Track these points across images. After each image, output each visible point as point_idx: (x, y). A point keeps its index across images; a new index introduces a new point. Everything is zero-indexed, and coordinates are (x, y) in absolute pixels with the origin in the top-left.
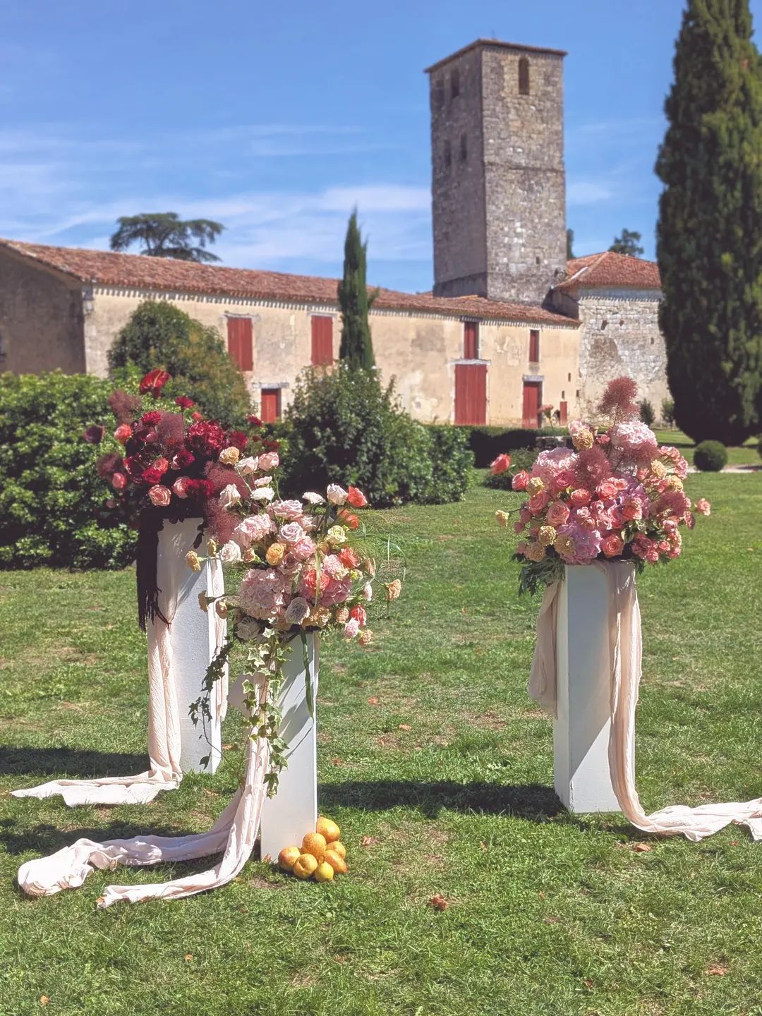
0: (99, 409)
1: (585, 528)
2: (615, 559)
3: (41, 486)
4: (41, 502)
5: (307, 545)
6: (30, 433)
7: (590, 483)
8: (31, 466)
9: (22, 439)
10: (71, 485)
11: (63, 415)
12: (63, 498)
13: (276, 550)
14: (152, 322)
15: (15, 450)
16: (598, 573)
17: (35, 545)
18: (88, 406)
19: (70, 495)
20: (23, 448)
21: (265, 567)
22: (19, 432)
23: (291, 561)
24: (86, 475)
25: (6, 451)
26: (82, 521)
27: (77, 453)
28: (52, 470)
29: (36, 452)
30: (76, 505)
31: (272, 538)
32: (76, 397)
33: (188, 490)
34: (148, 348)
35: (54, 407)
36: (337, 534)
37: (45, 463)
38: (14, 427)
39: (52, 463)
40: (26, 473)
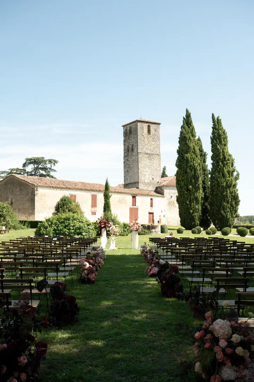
0: (76, 219)
1: (134, 228)
2: (136, 231)
3: (69, 229)
4: (69, 232)
5: (115, 229)
6: (67, 222)
7: (134, 225)
8: (68, 227)
9: (66, 223)
10: (73, 229)
11: (71, 220)
12: (73, 231)
13: (113, 229)
14: (65, 201)
15: (65, 225)
16: (135, 232)
17: (69, 237)
18: (75, 219)
19: (74, 231)
20: (66, 224)
21: (112, 230)
22: (65, 222)
23: (114, 230)
24: (75, 228)
25: (63, 225)
26: (75, 234)
27: (74, 225)
28: (71, 227)
29: (68, 225)
30: (74, 232)
31: (113, 228)
32: (73, 217)
33: (104, 226)
34: (64, 206)
35: (70, 218)
36: (117, 228)
37: (70, 226)
38: (64, 221)
39: (71, 226)
40: (67, 228)
